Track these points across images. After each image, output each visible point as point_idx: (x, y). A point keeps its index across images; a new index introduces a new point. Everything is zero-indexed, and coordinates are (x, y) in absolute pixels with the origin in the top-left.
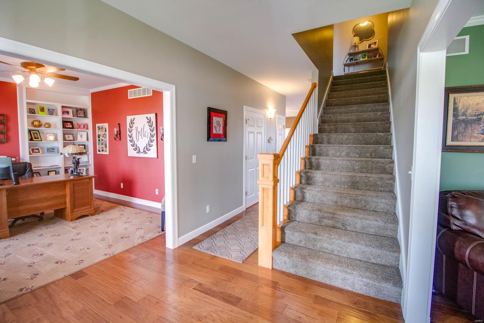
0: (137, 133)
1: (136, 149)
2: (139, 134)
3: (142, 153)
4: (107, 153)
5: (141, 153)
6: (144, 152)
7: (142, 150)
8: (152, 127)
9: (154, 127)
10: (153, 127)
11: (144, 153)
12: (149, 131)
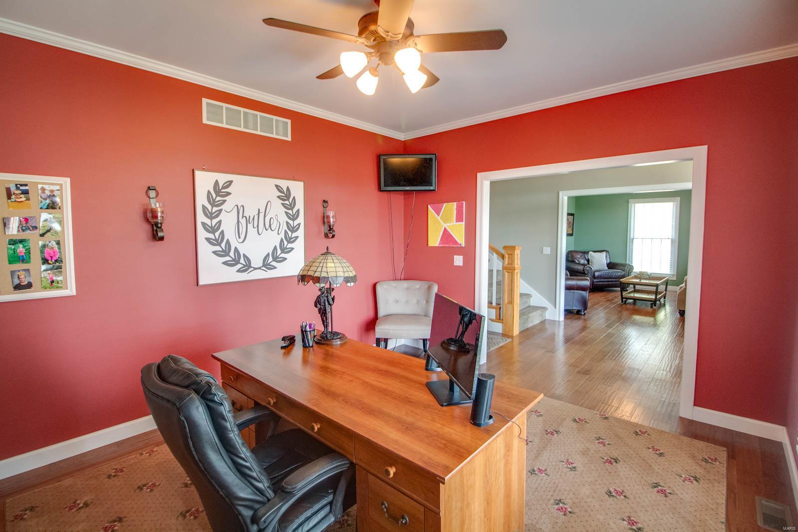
0: (243, 221)
1: (238, 260)
2: (248, 222)
3: (259, 268)
4: (71, 290)
5: (255, 269)
6: (264, 265)
7: (257, 262)
8: (292, 209)
9: (298, 211)
10: (295, 210)
11: (263, 268)
12: (283, 219)
